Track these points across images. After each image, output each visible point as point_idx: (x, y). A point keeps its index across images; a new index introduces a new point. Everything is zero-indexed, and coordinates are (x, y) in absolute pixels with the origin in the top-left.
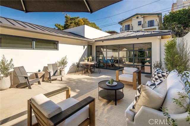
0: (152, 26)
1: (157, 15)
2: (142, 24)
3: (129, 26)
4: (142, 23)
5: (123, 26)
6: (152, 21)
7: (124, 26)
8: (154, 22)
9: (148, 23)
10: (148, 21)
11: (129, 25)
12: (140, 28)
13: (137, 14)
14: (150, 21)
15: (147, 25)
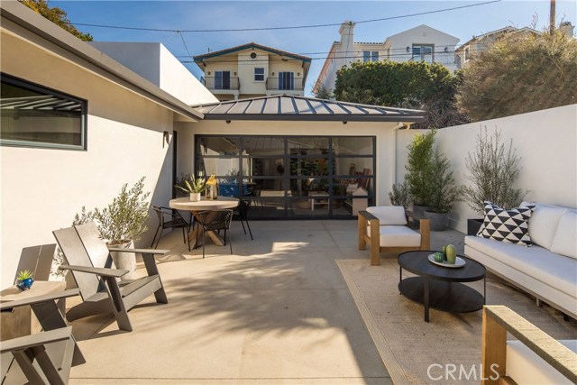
0: (288, 88)
1: (301, 62)
2: (265, 79)
3: (226, 74)
4: (266, 75)
5: (209, 73)
6: (289, 73)
7: (213, 75)
8: (293, 78)
9: (280, 78)
10: (280, 74)
11: (229, 73)
12: (259, 88)
13: (252, 46)
14: (284, 73)
15: (276, 82)
